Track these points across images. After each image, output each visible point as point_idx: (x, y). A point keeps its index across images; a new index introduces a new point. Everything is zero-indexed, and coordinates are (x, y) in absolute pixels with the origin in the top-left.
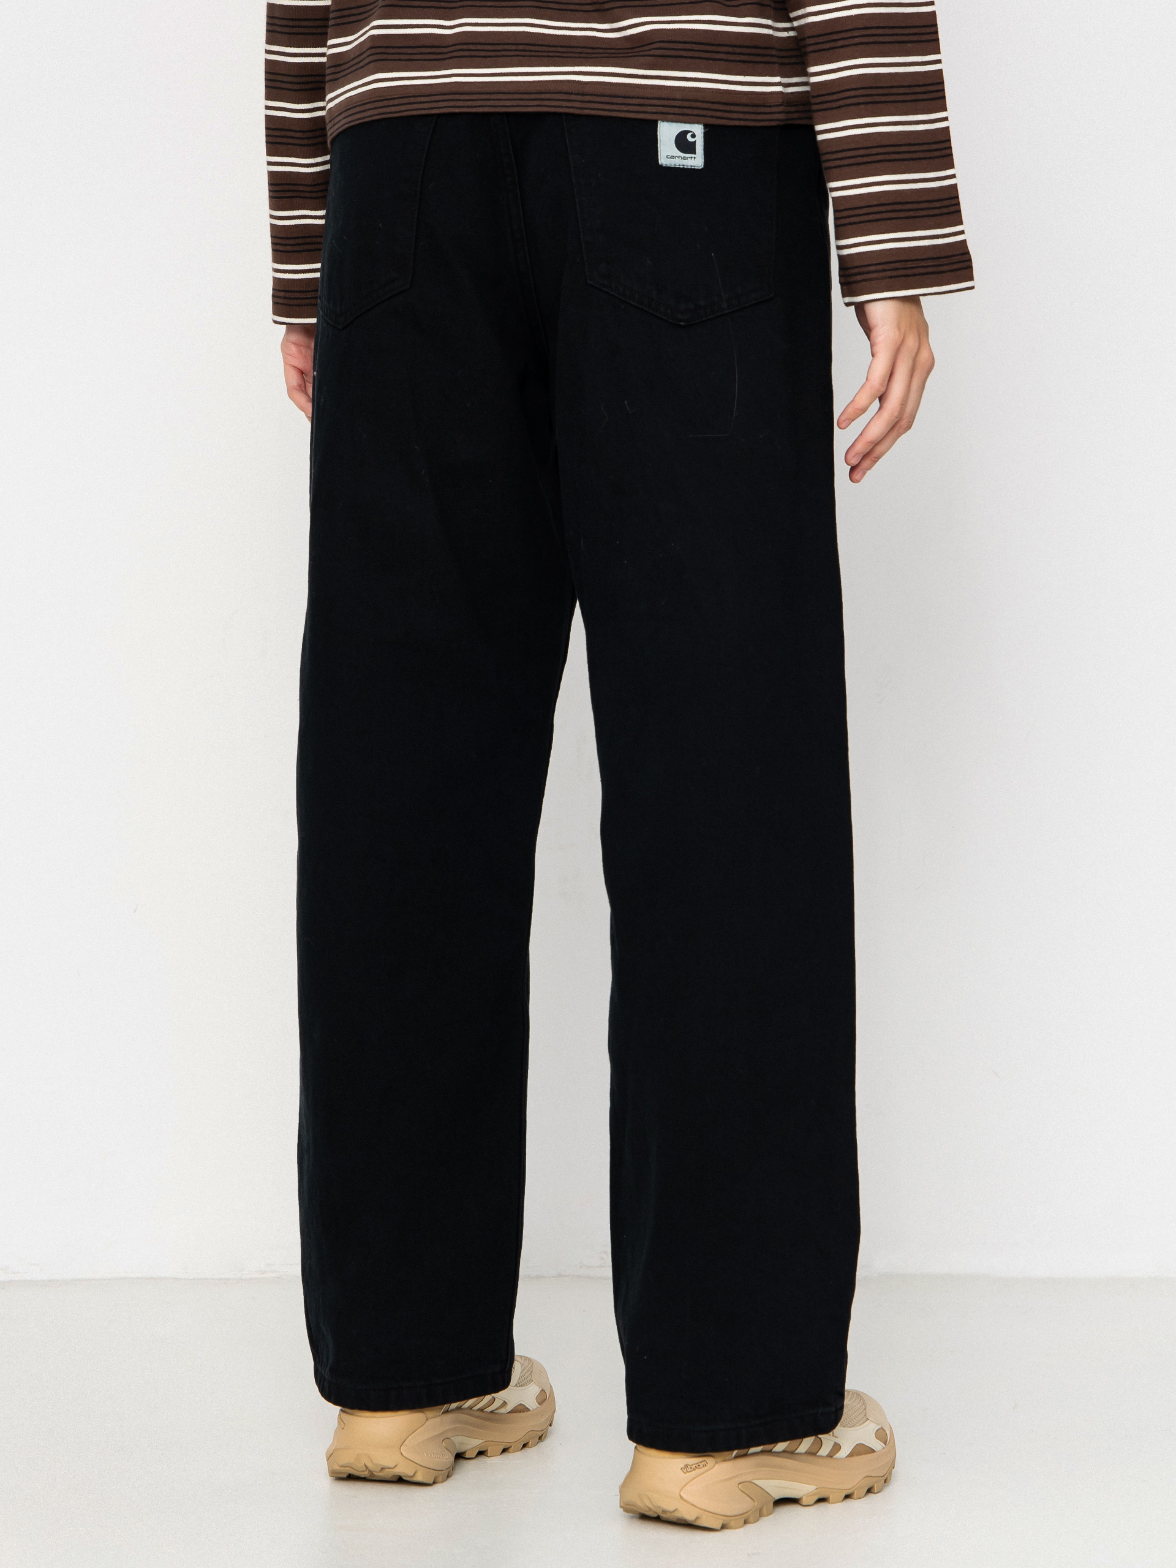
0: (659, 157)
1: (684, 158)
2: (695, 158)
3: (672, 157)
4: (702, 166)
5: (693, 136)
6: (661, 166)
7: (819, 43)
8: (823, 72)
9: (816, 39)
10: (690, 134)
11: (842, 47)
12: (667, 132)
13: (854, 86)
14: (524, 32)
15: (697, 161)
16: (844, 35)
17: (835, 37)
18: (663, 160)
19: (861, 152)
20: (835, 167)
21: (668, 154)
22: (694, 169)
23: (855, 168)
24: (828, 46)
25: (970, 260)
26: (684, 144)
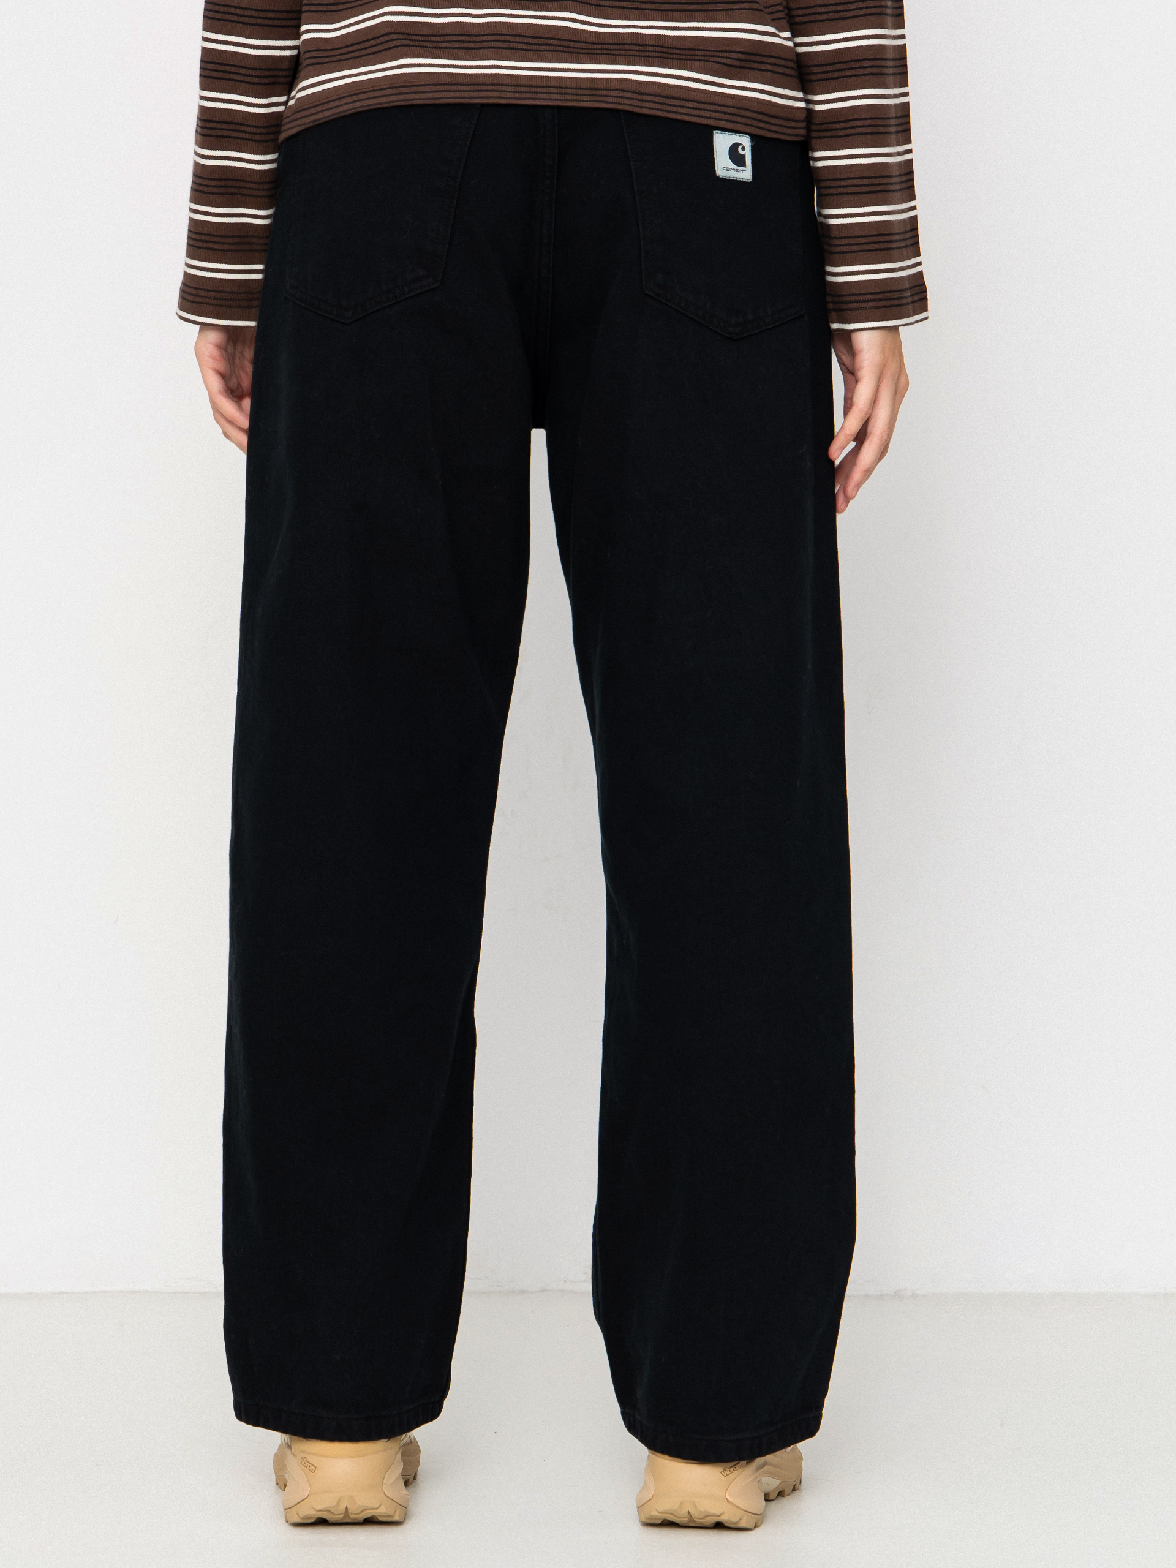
0: (716, 169)
1: (737, 171)
2: (745, 171)
3: (728, 169)
4: (751, 180)
5: (743, 149)
6: (718, 177)
7: (827, 72)
8: (828, 101)
9: (825, 67)
10: (740, 147)
11: (851, 76)
12: (722, 142)
13: (863, 116)
14: (566, 27)
15: (745, 174)
16: (854, 65)
17: (844, 66)
18: (720, 172)
19: (865, 182)
20: (837, 194)
21: (724, 166)
22: (745, 182)
23: (858, 197)
24: (836, 75)
25: (926, 291)
26: (736, 156)
